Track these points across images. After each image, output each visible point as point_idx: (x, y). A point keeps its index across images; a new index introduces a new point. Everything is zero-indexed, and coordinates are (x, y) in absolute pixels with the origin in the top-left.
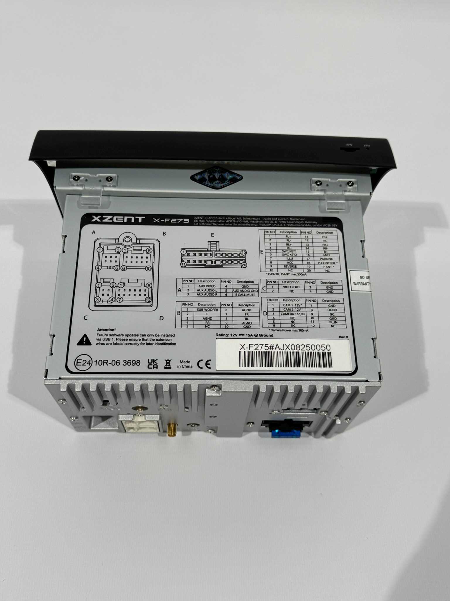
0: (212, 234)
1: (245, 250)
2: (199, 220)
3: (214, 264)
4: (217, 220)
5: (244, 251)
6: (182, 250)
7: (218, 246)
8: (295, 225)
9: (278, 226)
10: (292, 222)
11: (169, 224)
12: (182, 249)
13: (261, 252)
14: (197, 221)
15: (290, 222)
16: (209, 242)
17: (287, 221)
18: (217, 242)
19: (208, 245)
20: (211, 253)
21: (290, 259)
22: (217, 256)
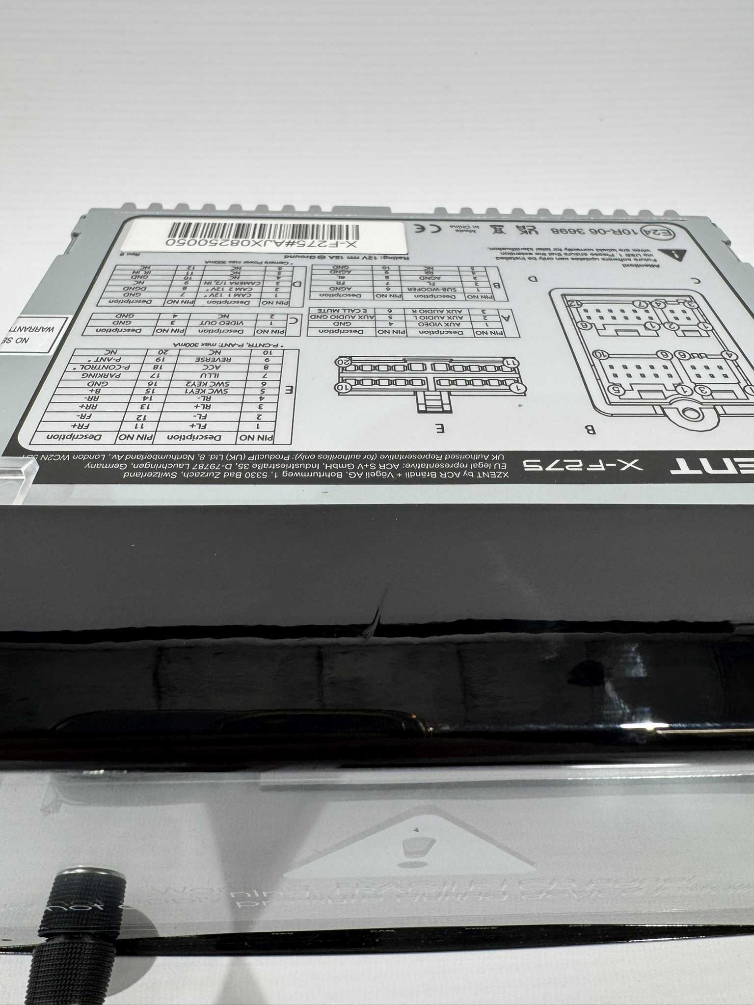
0: (443, 432)
1: (339, 393)
2: (492, 469)
3: (428, 364)
4: (430, 470)
5: (344, 391)
6: (524, 392)
7: (421, 400)
8: (165, 458)
9: (225, 453)
10: (172, 466)
11: (589, 457)
12: (525, 395)
13: (291, 390)
14: (497, 466)
15: (180, 466)
16: (450, 412)
17: (190, 470)
18: (425, 412)
19: (450, 404)
20: (438, 387)
21: (208, 376)
22: (422, 380)
